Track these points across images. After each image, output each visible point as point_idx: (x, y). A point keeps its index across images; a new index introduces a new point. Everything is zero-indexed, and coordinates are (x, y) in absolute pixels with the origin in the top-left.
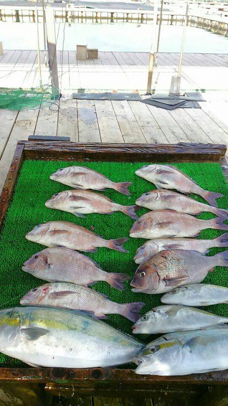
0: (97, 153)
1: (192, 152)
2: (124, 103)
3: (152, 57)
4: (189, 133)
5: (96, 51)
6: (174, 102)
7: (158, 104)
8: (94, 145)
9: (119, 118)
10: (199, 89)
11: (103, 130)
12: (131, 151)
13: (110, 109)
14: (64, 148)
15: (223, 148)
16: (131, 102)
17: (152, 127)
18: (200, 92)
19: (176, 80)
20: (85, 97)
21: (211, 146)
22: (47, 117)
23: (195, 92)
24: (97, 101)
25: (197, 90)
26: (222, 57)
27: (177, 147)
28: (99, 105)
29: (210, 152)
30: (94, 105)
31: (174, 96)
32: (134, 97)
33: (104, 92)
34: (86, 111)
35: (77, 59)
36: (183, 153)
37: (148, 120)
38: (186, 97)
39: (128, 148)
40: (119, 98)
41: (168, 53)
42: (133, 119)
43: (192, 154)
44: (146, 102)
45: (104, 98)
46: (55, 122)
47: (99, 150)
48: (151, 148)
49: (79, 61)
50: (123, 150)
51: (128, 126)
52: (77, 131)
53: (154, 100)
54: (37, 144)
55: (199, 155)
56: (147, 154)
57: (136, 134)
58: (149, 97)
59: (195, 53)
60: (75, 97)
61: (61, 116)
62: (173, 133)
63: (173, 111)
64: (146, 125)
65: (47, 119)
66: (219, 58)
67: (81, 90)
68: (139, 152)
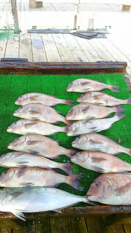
0: (46, 69)
1: (106, 67)
2: (60, 35)
3: (77, 6)
4: (100, 54)
5: (41, 3)
6: (91, 35)
7: (81, 36)
8: (44, 64)
9: (57, 45)
10: (108, 25)
11: (48, 53)
12: (68, 67)
13: (52, 39)
14: (24, 66)
15: (125, 65)
16: (64, 34)
17: (78, 50)
18: (108, 27)
19: (92, 21)
20: (35, 32)
21: (117, 63)
22: (12, 45)
23: (105, 28)
24: (43, 34)
25: (106, 27)
26: (118, 6)
27: (96, 64)
28: (45, 36)
29: (117, 67)
30: (42, 37)
31: (90, 31)
32: (66, 32)
33: (47, 28)
34: (36, 41)
35: (30, 8)
36: (100, 68)
37: (75, 46)
38: (98, 31)
39: (66, 65)
40: (57, 32)
41: (86, 4)
42: (66, 45)
43: (106, 69)
44: (74, 34)
45: (47, 32)
46: (17, 48)
47: (47, 67)
48: (80, 65)
49: (31, 9)
50: (63, 67)
51: (63, 50)
52: (31, 54)
53: (78, 33)
54: (7, 64)
55: (110, 69)
56: (78, 69)
57: (69, 55)
58: (75, 31)
59: (102, 4)
60: (29, 32)
61: (21, 44)
62: (91, 54)
63: (90, 40)
64: (74, 49)
65: (12, 46)
66: (116, 7)
67: (34, 27)
68: (73, 68)
